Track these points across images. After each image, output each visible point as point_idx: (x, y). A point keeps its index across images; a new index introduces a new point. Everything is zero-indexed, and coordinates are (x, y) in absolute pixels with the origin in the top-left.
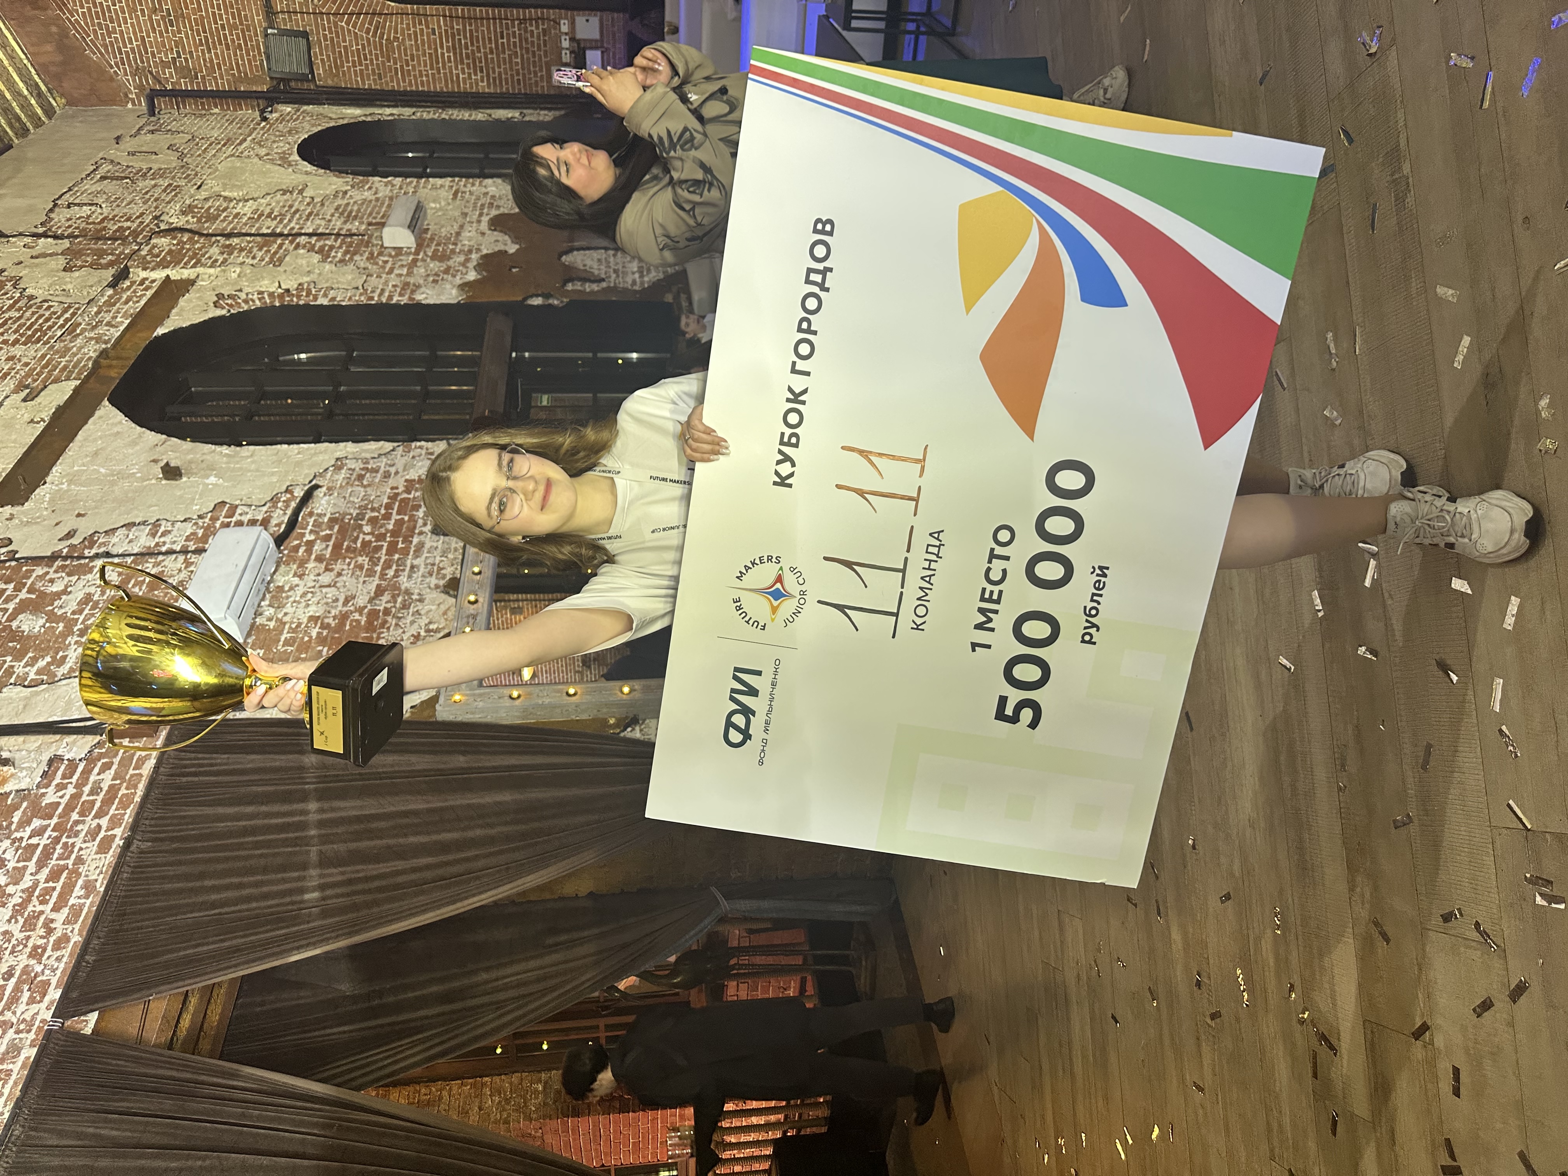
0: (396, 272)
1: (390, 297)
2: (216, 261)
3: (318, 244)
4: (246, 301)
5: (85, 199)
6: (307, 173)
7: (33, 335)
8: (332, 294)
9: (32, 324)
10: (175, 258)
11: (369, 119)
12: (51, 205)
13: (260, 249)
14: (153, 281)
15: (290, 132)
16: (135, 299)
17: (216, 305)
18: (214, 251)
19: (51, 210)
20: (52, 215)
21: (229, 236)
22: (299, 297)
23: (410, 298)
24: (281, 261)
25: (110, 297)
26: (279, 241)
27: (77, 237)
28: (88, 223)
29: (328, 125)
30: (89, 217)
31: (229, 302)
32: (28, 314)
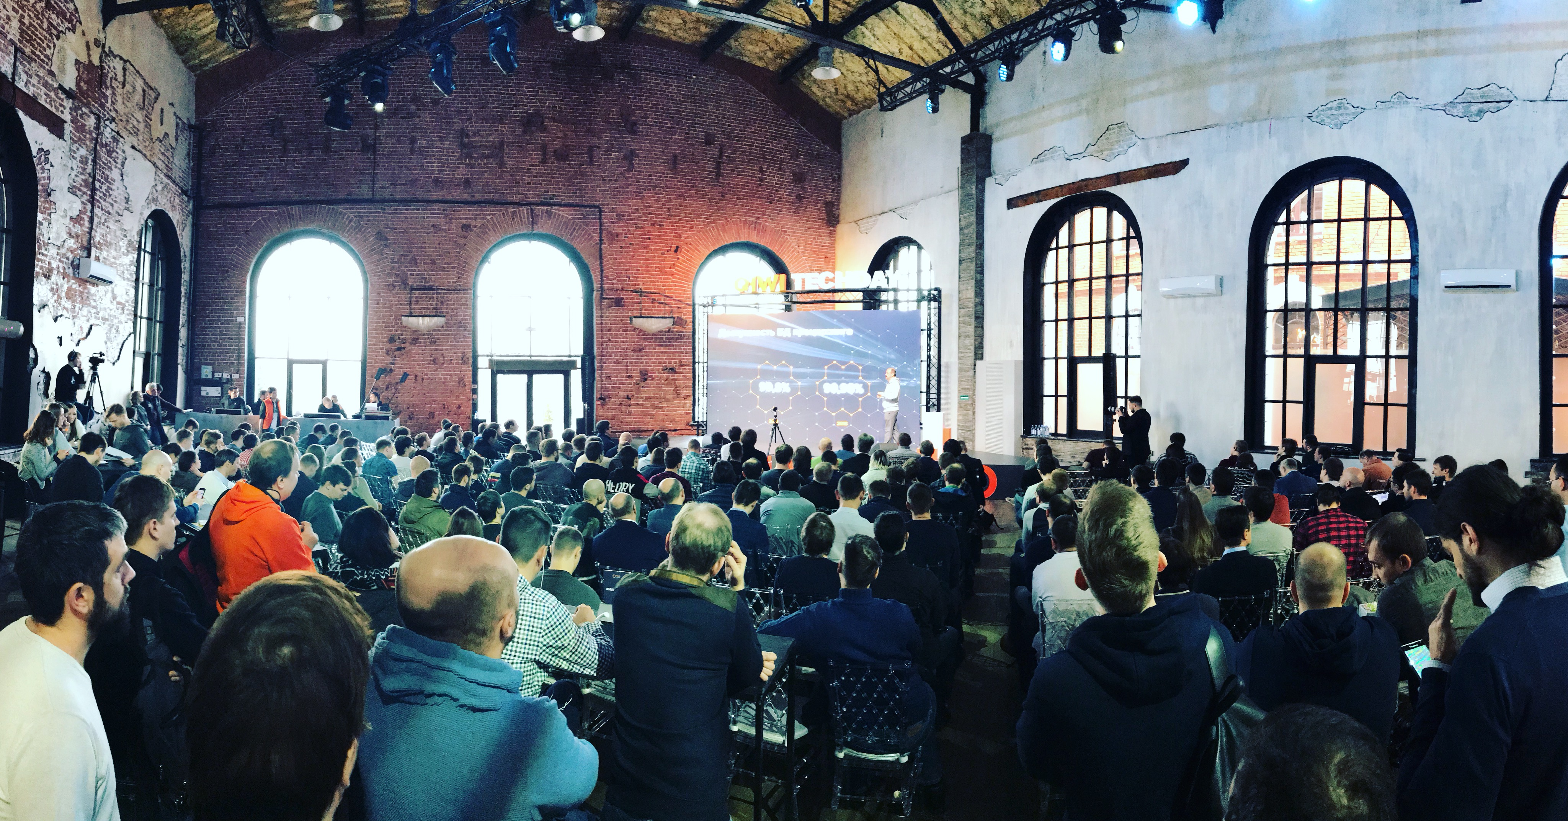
0: (61, 265)
1: (39, 260)
2: (75, 153)
3: (85, 217)
4: (43, 169)
5: (129, 79)
6: (141, 214)
7: (28, 35)
8: (46, 224)
9: (36, 35)
10: (80, 128)
11: (182, 254)
12: (125, 58)
13: (83, 180)
14: (62, 112)
15: (173, 206)
16: (48, 100)
17: (40, 150)
18: (83, 152)
19: (121, 58)
20: (118, 59)
21: (94, 161)
22: (45, 202)
23: (38, 273)
24: (74, 194)
25: (52, 85)
26: (89, 193)
27: (102, 70)
28: (111, 78)
29: (177, 229)
30: (116, 80)
31: (43, 158)
32: (45, 33)
